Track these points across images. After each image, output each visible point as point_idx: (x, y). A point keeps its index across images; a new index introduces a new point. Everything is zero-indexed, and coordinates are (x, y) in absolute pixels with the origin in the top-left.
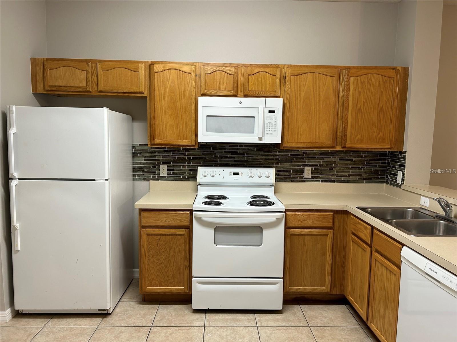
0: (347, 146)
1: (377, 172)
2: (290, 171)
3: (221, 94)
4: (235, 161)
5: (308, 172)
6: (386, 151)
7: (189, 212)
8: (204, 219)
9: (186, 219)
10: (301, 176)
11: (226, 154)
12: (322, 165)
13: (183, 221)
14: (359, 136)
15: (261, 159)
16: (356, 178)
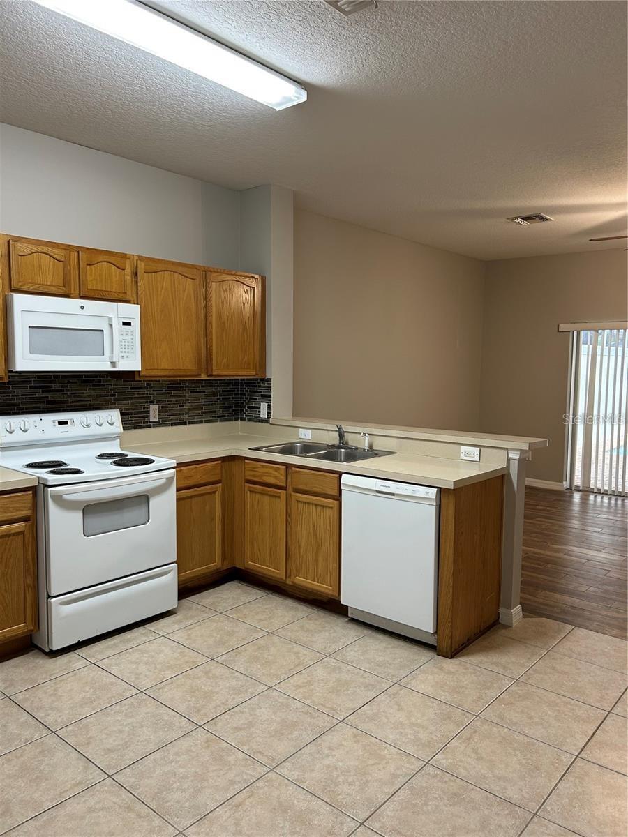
0: (214, 373)
1: (231, 407)
2: (131, 414)
3: (46, 291)
4: (49, 403)
5: (154, 412)
7: (30, 492)
8: (66, 497)
9: (26, 505)
10: (146, 420)
11: (33, 390)
12: (171, 401)
13: (21, 508)
14: (225, 360)
15: (89, 396)
16: (210, 416)
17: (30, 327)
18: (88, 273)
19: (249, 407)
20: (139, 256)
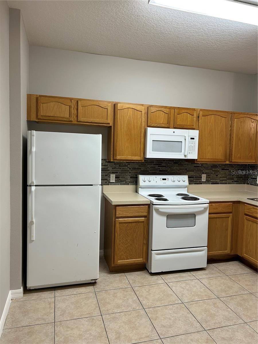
0: (233, 161)
1: (242, 177)
2: (193, 177)
3: (160, 126)
4: (160, 171)
5: (204, 177)
6: (247, 164)
7: (147, 206)
8: (160, 210)
9: (146, 211)
10: (200, 180)
11: (154, 166)
12: (212, 173)
13: (144, 212)
14: (239, 155)
15: (176, 169)
16: (231, 181)
17: (153, 141)
18: (178, 118)
19: (251, 178)
20: (200, 109)
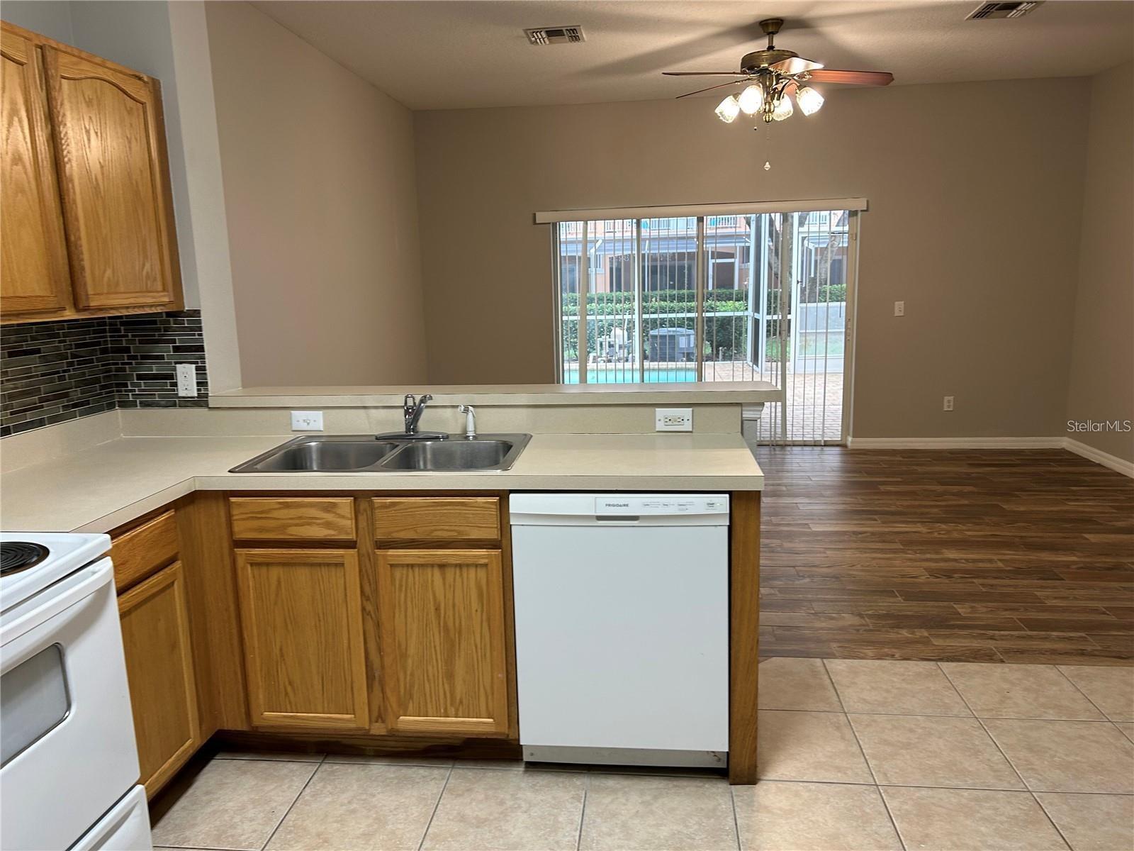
0: (93, 304)
1: (97, 381)
19: (140, 377)
